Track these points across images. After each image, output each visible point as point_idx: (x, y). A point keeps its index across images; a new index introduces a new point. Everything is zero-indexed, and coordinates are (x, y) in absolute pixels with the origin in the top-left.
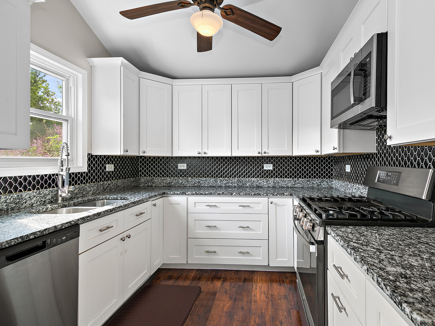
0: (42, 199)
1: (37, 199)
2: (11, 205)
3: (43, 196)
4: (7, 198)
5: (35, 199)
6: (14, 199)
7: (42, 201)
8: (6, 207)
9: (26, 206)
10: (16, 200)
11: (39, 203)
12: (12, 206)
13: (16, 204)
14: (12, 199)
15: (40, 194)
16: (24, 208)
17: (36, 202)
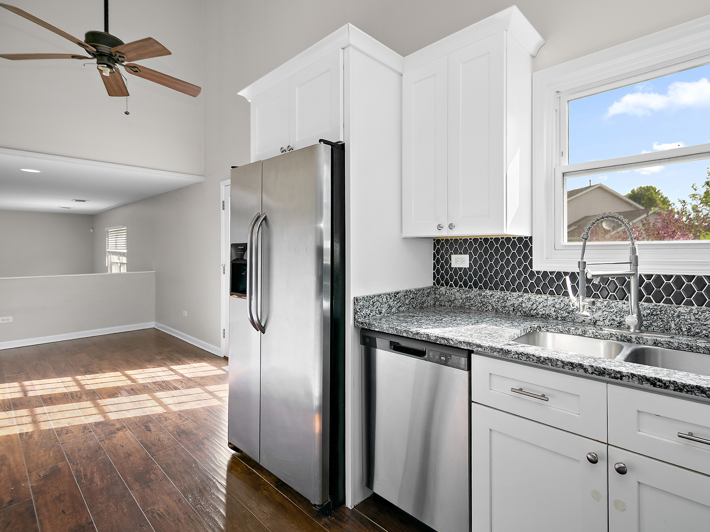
0: (615, 318)
1: (604, 314)
2: (562, 312)
3: (616, 312)
4: (556, 301)
5: (600, 313)
6: (565, 305)
7: (613, 320)
8: (555, 314)
9: (584, 321)
10: (567, 307)
11: (609, 323)
12: (564, 315)
13: (569, 313)
14: (562, 305)
15: (608, 306)
16: (581, 323)
17: (601, 319)
